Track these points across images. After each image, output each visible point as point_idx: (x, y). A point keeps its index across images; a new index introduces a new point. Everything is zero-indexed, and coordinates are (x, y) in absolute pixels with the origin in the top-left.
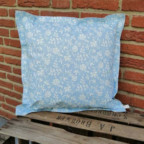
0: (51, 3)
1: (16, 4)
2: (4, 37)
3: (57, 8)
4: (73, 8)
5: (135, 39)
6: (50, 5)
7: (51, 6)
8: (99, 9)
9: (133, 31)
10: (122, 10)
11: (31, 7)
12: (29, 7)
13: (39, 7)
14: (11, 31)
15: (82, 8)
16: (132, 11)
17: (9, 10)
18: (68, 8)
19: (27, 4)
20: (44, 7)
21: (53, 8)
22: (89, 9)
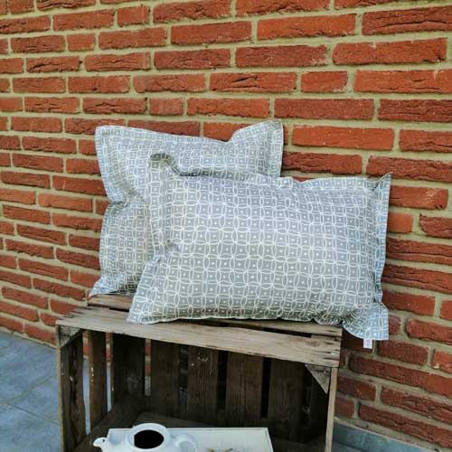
0: (149, 105)
1: (81, 109)
2: (52, 174)
3: (160, 115)
4: (190, 114)
5: (298, 166)
6: (147, 109)
7: (147, 112)
8: (235, 116)
9: (296, 153)
10: (275, 116)
11: (109, 114)
12: (106, 113)
13: (126, 113)
14: (68, 160)
15: (206, 114)
16: (292, 117)
17: (66, 121)
18: (180, 114)
19: (101, 107)
20: (135, 113)
21: (152, 115)
22: (218, 116)
